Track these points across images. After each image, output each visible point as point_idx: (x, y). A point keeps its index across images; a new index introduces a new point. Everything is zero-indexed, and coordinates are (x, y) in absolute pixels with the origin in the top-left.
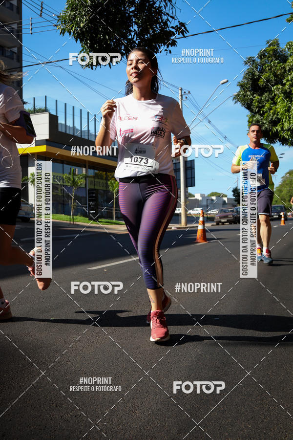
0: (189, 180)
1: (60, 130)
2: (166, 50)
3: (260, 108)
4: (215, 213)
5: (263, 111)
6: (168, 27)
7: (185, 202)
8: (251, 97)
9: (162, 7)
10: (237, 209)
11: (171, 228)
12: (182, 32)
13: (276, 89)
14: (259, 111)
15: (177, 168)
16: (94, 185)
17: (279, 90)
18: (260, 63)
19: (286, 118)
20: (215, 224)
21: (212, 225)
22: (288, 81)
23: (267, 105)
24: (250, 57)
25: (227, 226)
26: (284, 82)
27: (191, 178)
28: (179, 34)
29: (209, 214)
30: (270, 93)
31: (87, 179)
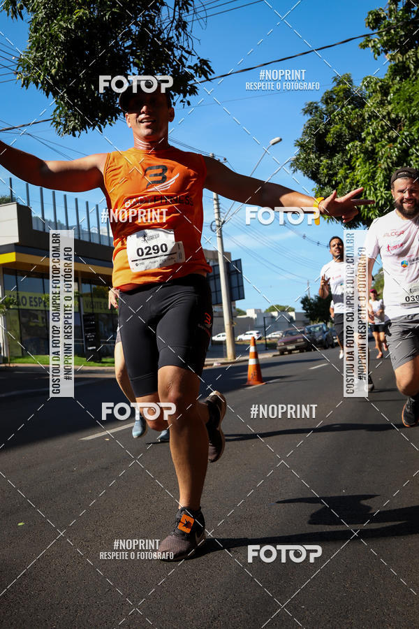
0: (235, 291)
1: (35, 227)
2: (182, 101)
3: (331, 176)
4: (278, 336)
5: (336, 182)
6: (184, 66)
7: (231, 323)
8: (317, 161)
9: (173, 37)
10: (309, 329)
11: (212, 365)
12: (205, 73)
13: (353, 147)
14: (330, 181)
15: (216, 273)
16: (93, 308)
17: (356, 149)
18: (326, 110)
19: (370, 190)
20: (278, 353)
21: (274, 356)
22: (368, 134)
23: (341, 172)
24: (311, 103)
25: (297, 355)
26: (363, 137)
27: (239, 287)
28: (200, 77)
29: (269, 339)
30: (343, 153)
31: (81, 299)
